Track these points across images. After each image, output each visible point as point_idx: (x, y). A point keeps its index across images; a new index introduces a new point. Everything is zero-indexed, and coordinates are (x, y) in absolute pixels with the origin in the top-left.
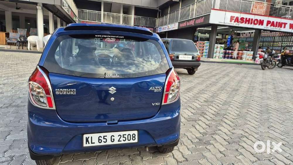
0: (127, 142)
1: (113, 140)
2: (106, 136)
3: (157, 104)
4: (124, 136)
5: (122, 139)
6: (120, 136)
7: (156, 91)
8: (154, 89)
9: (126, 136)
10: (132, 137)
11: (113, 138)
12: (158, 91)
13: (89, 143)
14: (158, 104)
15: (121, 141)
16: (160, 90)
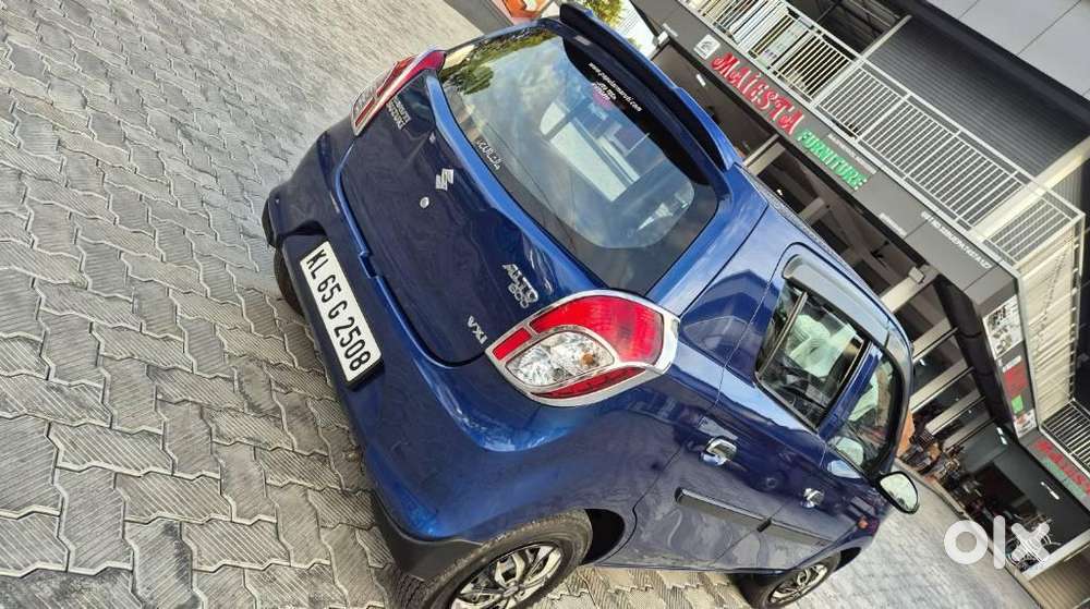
0: (340, 352)
1: (333, 313)
2: (340, 290)
3: (479, 332)
4: (355, 334)
5: (344, 334)
6: (350, 322)
7: (515, 289)
8: (515, 278)
9: (356, 338)
10: (357, 355)
11: (340, 308)
12: (519, 295)
13: (310, 268)
14: (482, 336)
15: (338, 335)
16: (528, 300)
